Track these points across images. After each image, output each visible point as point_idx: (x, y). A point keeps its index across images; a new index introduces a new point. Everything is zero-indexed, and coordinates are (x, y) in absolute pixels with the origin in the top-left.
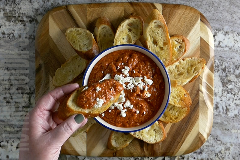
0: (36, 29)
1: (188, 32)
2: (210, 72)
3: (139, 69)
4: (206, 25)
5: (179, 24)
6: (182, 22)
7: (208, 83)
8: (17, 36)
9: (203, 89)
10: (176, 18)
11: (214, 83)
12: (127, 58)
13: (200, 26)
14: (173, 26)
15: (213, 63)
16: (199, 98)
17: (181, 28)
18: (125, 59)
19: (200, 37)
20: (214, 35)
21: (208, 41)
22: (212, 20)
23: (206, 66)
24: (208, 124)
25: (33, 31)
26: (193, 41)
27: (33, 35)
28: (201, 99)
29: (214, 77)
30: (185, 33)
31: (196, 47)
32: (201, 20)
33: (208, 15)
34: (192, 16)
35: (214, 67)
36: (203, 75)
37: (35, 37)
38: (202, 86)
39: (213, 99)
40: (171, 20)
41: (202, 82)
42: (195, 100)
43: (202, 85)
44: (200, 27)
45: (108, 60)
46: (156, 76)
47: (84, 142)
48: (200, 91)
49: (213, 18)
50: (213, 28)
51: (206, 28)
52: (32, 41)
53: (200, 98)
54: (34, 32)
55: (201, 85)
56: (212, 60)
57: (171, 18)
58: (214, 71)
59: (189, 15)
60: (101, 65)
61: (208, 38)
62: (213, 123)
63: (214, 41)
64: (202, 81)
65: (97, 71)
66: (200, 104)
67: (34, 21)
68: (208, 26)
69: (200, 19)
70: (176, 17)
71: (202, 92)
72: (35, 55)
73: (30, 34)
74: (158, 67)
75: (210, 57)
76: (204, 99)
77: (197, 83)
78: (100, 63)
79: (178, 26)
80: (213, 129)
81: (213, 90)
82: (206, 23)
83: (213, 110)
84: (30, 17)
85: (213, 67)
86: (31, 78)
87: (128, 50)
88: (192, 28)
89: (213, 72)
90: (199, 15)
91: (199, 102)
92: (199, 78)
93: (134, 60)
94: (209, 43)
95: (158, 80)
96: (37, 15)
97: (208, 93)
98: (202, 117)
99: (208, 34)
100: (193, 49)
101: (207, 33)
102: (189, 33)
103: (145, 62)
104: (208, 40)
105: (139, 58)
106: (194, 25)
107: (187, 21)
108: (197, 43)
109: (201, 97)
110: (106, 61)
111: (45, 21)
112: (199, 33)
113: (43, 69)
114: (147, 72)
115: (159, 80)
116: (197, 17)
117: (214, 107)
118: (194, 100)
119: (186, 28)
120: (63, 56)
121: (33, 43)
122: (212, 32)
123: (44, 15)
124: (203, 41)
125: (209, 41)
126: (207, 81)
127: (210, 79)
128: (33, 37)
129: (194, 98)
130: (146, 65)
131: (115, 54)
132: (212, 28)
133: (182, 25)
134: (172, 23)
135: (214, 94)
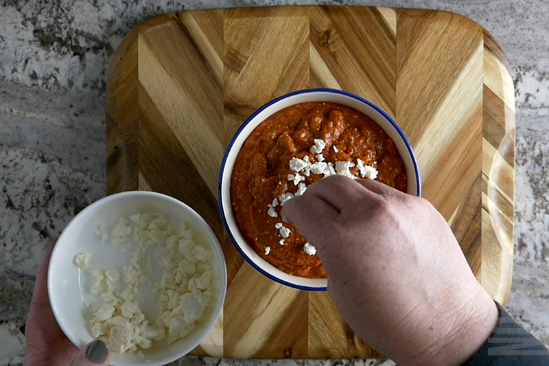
0: (106, 66)
1: (455, 74)
2: (506, 164)
3: (348, 145)
4: (497, 56)
5: (434, 54)
6: (441, 51)
7: (503, 191)
8: (64, 83)
9: (490, 203)
10: (427, 40)
11: (515, 190)
12: (318, 120)
13: (482, 59)
14: (422, 58)
15: (513, 145)
16: (480, 225)
17: (439, 65)
18: (316, 123)
19: (482, 85)
20: (515, 79)
21: (502, 94)
22: (510, 46)
23: (497, 151)
24: (501, 283)
25: (101, 71)
26: (468, 93)
27: (100, 80)
28: (484, 226)
29: (516, 176)
30: (448, 75)
31: (475, 108)
32: (485, 46)
33: (501, 35)
34: (464, 38)
35: (515, 154)
36: (489, 172)
37: (106, 84)
38: (488, 198)
39: (512, 226)
40: (417, 45)
41: (488, 188)
42: (472, 227)
43: (487, 194)
44: (482, 63)
45: (276, 127)
46: (387, 160)
47: (218, 325)
48: (483, 209)
49: (512, 42)
50: (514, 63)
51: (497, 65)
52: (100, 95)
53: (483, 223)
54: (103, 73)
55: (485, 195)
56: (511, 136)
57: (417, 40)
58: (515, 164)
59: (458, 35)
60: (261, 138)
61: (502, 87)
62: (514, 281)
63: (515, 94)
64: (487, 185)
65: (251, 153)
66: (483, 239)
67: (104, 48)
68: (501, 60)
69: (482, 42)
70: (429, 38)
71: (487, 211)
72: (105, 125)
73: (94, 78)
74: (392, 140)
75: (506, 129)
76: (491, 226)
77: (476, 189)
78: (259, 136)
79: (433, 60)
80: (513, 295)
81: (512, 206)
82: (496, 53)
83: (512, 251)
84: (95, 39)
85: (513, 153)
86: (97, 178)
87: (321, 103)
88: (465, 65)
89: (512, 165)
90: (480, 35)
91: (480, 234)
92: (482, 179)
93: (335, 125)
94: (503, 97)
95: (391, 168)
96: (110, 36)
97: (501, 212)
98: (486, 268)
99: (501, 78)
100: (466, 113)
101: (498, 76)
102: (458, 74)
103: (359, 130)
104: (502, 91)
105: (346, 120)
106: (468, 58)
107: (453, 47)
108: (477, 99)
109: (486, 222)
110: (272, 129)
111: (128, 49)
112: (482, 76)
113: (123, 158)
114: (364, 152)
115: (393, 169)
116: (475, 38)
117: (515, 245)
118: (469, 228)
119: (450, 63)
120: (169, 127)
121: (101, 98)
122: (509, 73)
123: (125, 35)
124: (490, 95)
125: (504, 94)
126: (499, 187)
127: (505, 181)
128: (100, 85)
129: (469, 225)
130: (362, 135)
131: (292, 112)
132: (510, 64)
133: (442, 58)
134: (419, 53)
135: (515, 214)
